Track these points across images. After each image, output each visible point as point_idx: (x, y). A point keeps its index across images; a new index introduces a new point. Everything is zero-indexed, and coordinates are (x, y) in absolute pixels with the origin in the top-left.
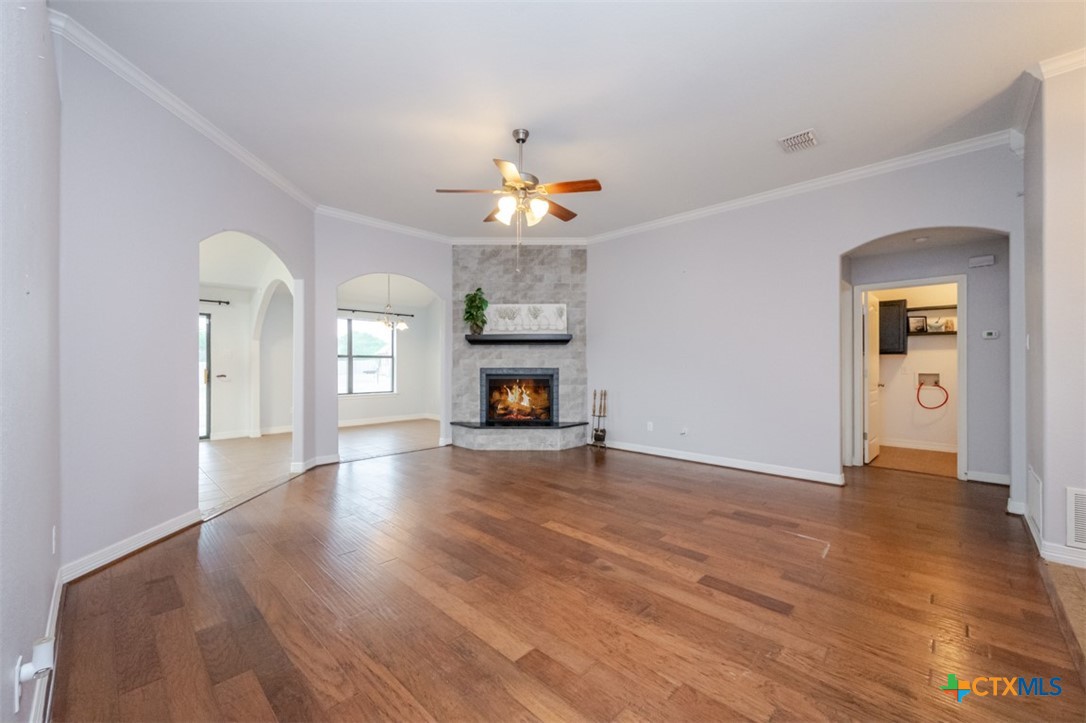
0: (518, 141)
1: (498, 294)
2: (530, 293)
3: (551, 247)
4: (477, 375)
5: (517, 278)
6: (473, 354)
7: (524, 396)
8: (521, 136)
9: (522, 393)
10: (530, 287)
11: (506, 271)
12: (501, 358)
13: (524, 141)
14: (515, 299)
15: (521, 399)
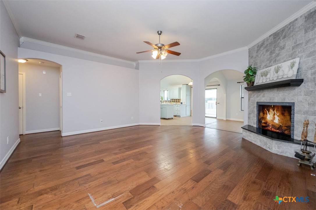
0: (159, 34)
1: (264, 64)
2: (278, 58)
3: (290, 23)
4: (256, 105)
5: (271, 53)
6: (254, 95)
7: (276, 116)
8: (160, 33)
9: (274, 114)
10: (278, 55)
11: (267, 51)
12: (264, 97)
13: (160, 34)
14: (270, 64)
15: (274, 118)
